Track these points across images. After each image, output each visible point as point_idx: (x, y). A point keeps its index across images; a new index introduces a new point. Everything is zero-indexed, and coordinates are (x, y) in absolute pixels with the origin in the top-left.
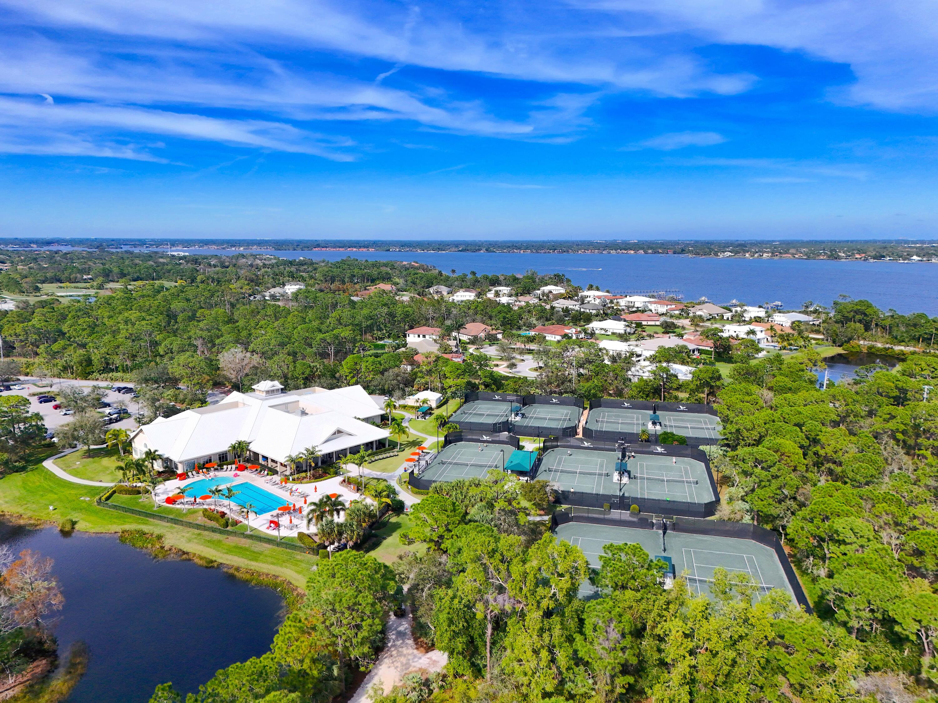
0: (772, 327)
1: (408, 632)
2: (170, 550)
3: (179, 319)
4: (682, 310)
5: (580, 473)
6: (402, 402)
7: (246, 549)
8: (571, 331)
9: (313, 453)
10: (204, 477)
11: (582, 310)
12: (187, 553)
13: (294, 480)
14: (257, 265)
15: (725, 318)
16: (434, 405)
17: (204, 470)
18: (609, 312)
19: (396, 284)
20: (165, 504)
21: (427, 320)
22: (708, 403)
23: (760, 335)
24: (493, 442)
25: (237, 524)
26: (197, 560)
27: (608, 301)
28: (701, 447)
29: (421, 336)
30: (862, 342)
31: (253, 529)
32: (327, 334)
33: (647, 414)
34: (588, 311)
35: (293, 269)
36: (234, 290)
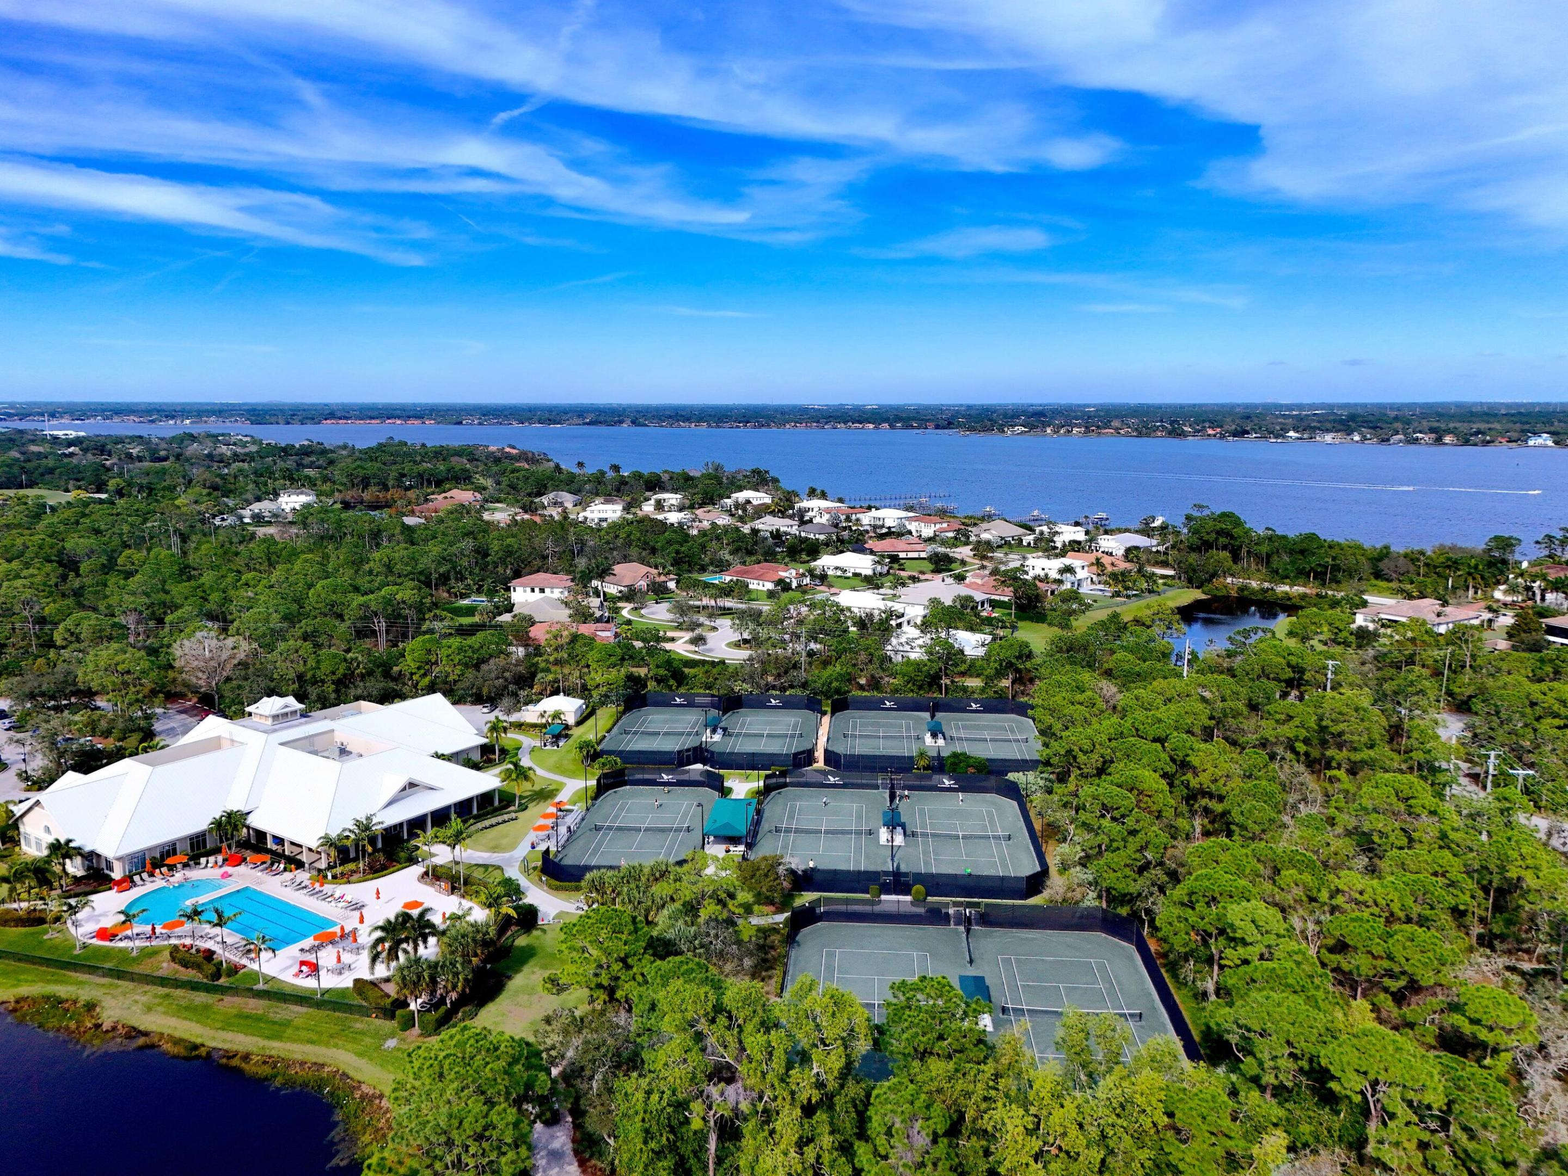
0: (1098, 559)
1: (568, 1148)
2: (114, 1028)
3: (84, 567)
4: (958, 531)
5: (827, 832)
6: (515, 717)
7: (259, 1019)
8: (790, 574)
9: (367, 828)
10: (163, 883)
11: (803, 534)
12: (146, 1034)
13: (334, 877)
14: (221, 455)
15: (1025, 543)
16: (571, 720)
17: (164, 869)
18: (846, 534)
19: (481, 489)
20: (95, 941)
21: (545, 558)
22: (1013, 697)
23: (1081, 574)
24: (680, 783)
25: (236, 972)
26: (167, 1047)
27: (843, 518)
28: (1012, 776)
29: (537, 590)
30: (1229, 580)
31: (269, 979)
32: (371, 596)
33: (922, 719)
34: (812, 536)
35: (290, 463)
36: (184, 509)
